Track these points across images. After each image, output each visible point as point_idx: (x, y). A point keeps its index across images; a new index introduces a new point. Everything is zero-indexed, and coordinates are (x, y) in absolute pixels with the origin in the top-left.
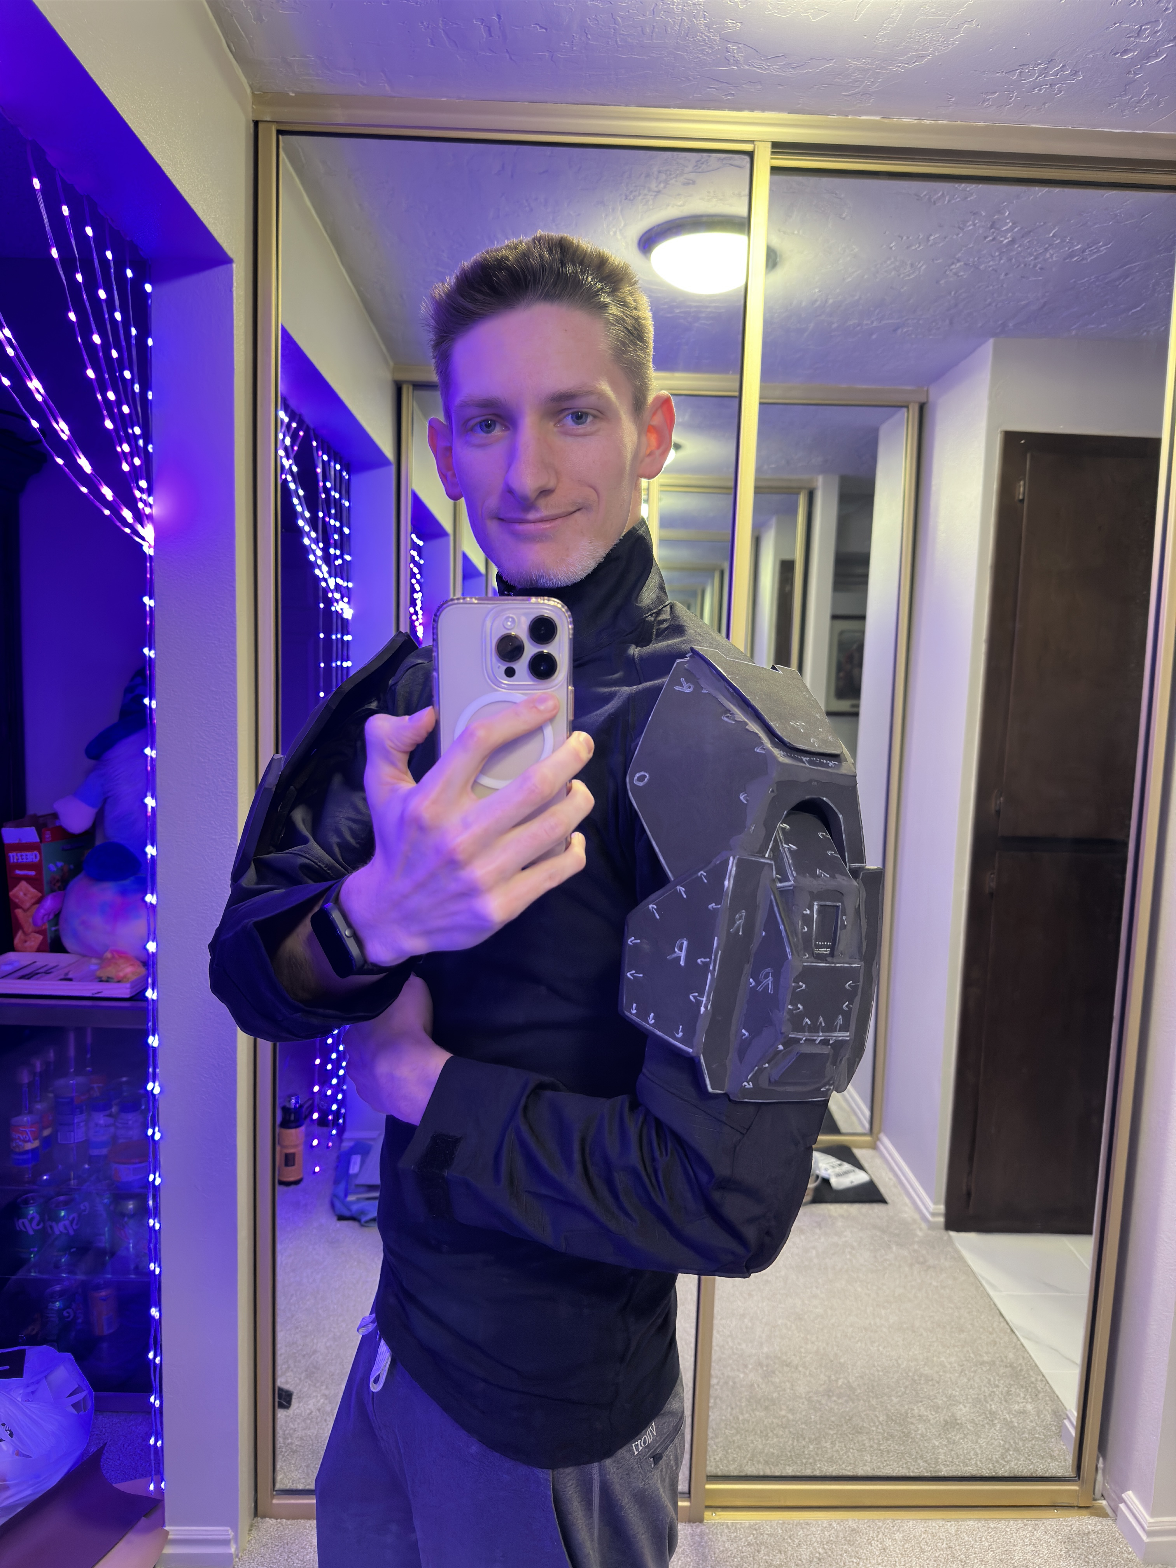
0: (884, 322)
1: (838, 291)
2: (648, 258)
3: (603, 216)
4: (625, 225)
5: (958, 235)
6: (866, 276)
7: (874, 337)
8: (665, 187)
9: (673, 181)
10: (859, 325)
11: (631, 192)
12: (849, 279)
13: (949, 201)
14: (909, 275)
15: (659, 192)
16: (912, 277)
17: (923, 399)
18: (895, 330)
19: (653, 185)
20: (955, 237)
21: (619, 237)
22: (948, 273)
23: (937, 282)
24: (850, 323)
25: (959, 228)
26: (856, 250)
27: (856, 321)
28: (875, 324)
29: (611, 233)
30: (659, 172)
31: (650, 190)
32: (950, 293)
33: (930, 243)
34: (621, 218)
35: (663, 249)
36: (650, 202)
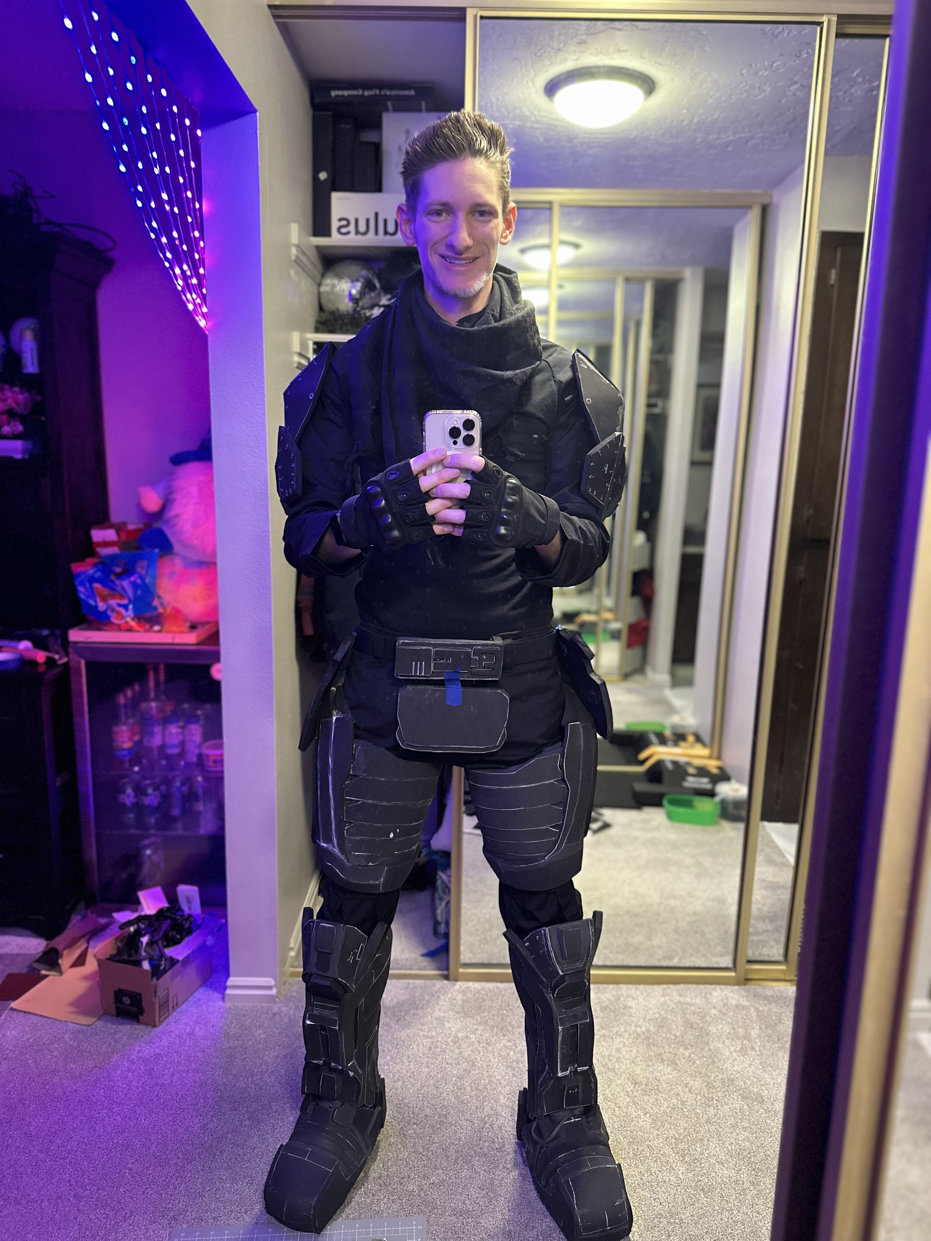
0: (738, 136)
1: (701, 111)
2: (551, 100)
3: (519, 68)
4: (535, 75)
5: (795, 61)
6: (723, 98)
7: (730, 148)
8: (564, 46)
9: (569, 42)
10: (718, 139)
11: (539, 50)
12: (711, 101)
13: (788, 34)
14: (757, 96)
15: (559, 50)
16: (760, 97)
17: (766, 201)
18: (746, 143)
19: (555, 45)
20: (793, 64)
21: (530, 84)
22: (788, 93)
23: (780, 101)
24: (711, 137)
25: (796, 56)
26: (716, 77)
27: (715, 136)
28: (731, 138)
29: (525, 82)
30: (560, 35)
31: (552, 49)
32: (789, 110)
33: (774, 69)
34: (531, 70)
35: (564, 94)
36: (553, 57)
